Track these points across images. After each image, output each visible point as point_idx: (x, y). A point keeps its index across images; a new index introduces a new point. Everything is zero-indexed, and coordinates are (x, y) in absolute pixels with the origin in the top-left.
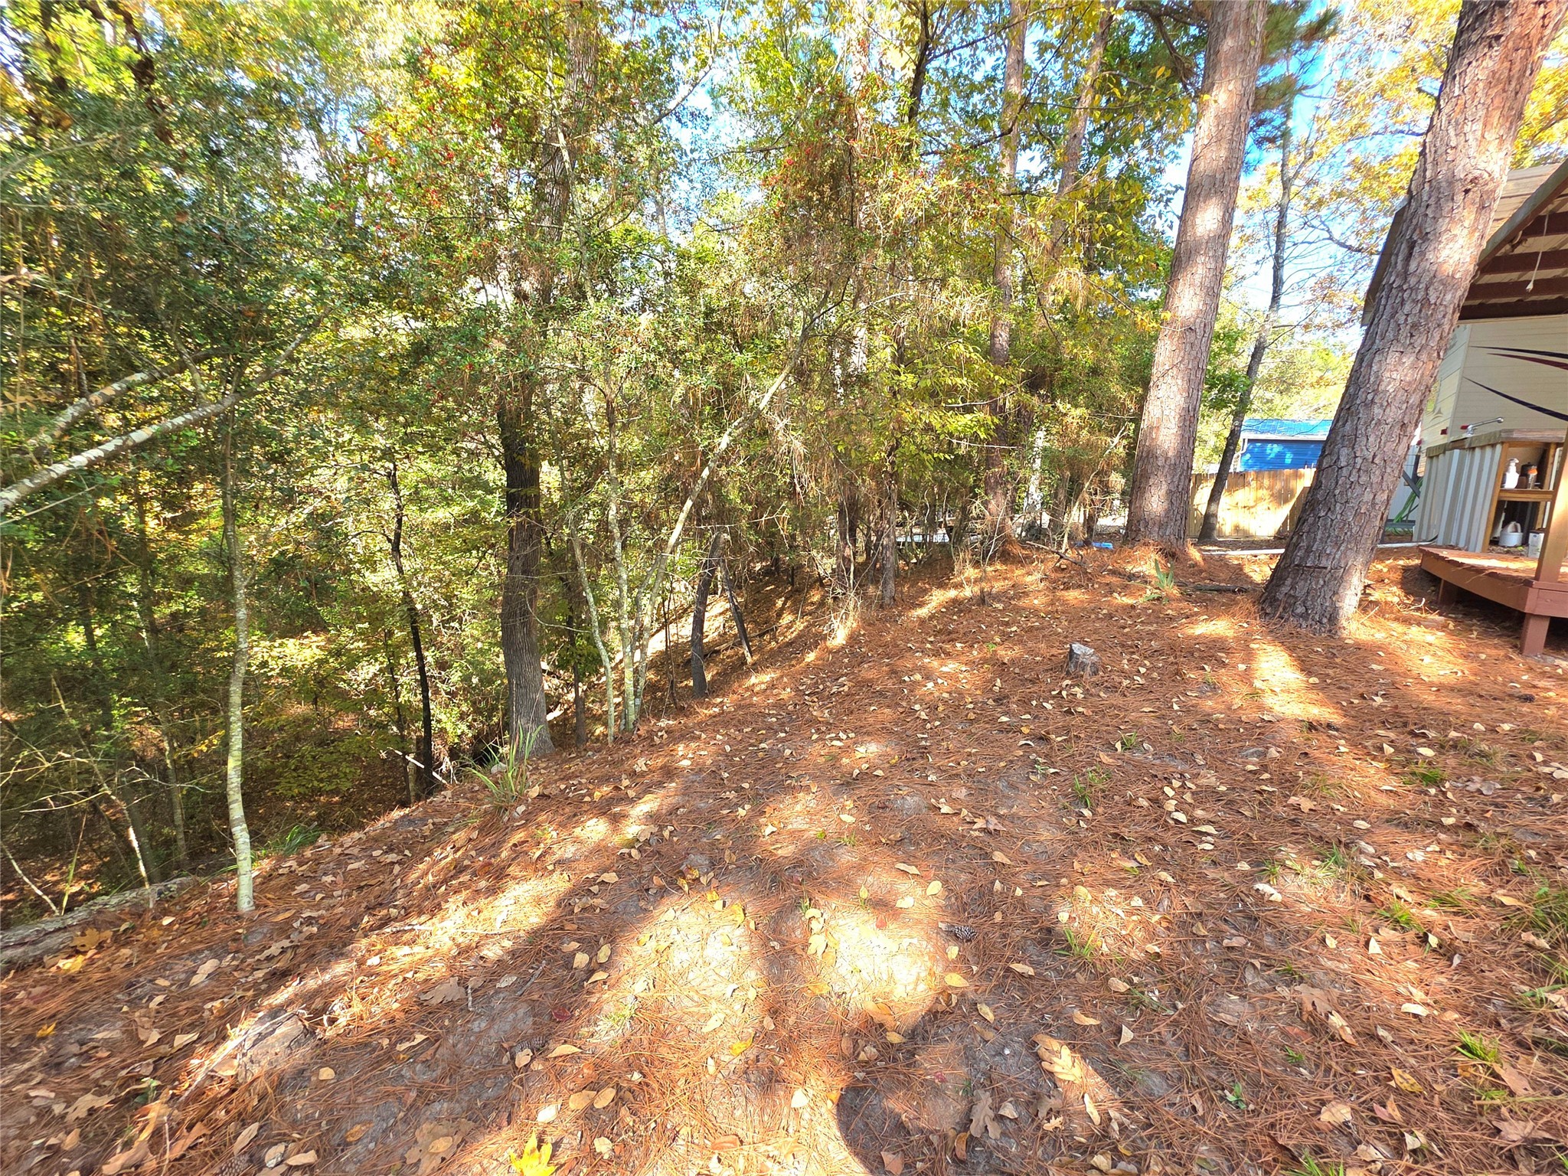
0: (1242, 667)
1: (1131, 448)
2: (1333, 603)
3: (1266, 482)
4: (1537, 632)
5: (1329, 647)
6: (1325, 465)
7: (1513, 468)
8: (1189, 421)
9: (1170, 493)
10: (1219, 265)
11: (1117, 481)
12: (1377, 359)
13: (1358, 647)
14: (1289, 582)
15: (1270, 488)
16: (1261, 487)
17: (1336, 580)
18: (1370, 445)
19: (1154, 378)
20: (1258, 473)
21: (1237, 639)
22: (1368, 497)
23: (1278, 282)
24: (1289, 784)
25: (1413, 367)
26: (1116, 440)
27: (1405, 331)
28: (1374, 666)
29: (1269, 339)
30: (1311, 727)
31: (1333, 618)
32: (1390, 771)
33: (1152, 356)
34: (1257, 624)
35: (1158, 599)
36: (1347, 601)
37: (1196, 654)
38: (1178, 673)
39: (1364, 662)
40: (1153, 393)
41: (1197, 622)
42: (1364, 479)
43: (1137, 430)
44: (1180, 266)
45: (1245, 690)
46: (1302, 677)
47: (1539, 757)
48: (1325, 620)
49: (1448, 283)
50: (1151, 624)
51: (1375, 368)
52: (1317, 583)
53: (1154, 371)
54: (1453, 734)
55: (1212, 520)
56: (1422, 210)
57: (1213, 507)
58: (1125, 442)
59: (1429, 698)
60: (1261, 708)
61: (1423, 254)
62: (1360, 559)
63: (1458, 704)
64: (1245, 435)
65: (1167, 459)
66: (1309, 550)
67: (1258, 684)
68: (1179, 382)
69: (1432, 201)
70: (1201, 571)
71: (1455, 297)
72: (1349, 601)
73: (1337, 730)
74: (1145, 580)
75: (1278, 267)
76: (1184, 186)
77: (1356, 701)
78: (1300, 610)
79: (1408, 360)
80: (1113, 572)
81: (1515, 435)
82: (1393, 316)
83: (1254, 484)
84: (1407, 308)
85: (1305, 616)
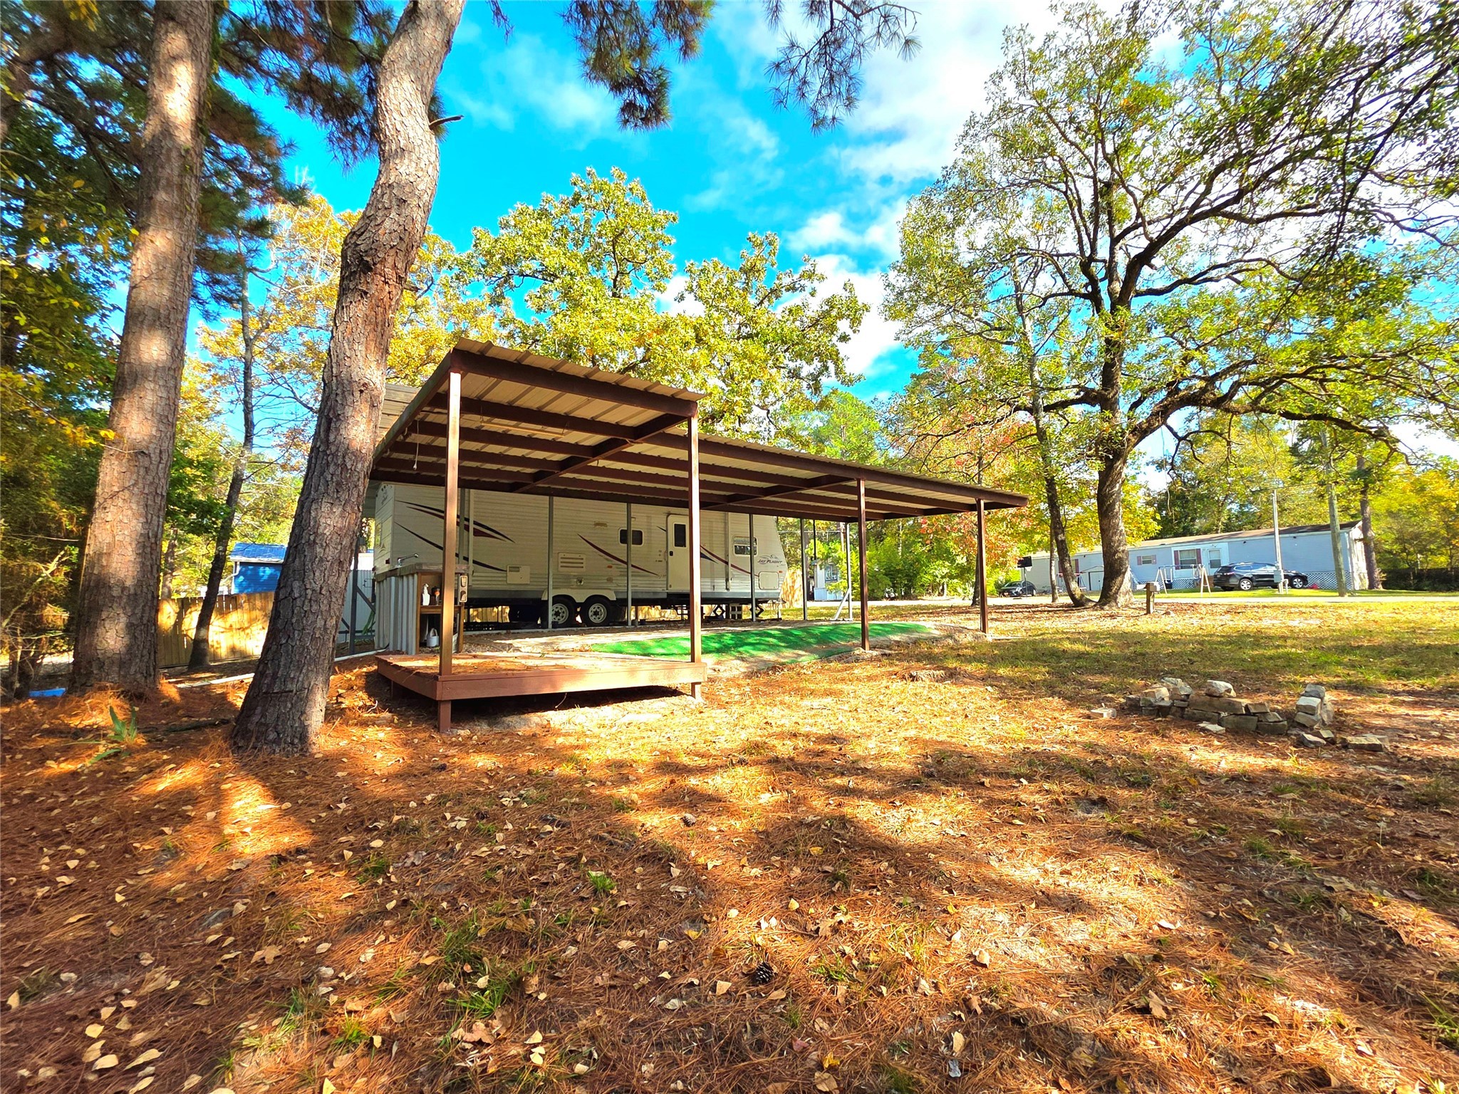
0: (211, 815)
1: (74, 575)
2: (302, 723)
3: (258, 603)
4: (445, 712)
5: (300, 766)
6: (281, 596)
7: (426, 591)
8: (149, 549)
9: (130, 627)
10: (172, 396)
11: (56, 615)
12: (314, 507)
13: (326, 759)
14: (259, 710)
15: (263, 609)
16: (253, 608)
17: (301, 701)
18: (316, 580)
19: (99, 500)
20: (249, 595)
21: (207, 784)
22: (320, 623)
23: (249, 424)
24: (252, 938)
25: (342, 516)
26: (52, 566)
27: (332, 488)
28: (339, 774)
29: (247, 473)
30: (281, 859)
31: (302, 736)
32: (349, 876)
33: (97, 473)
34: (229, 762)
35: (116, 755)
36: (314, 718)
37: (154, 818)
38: (128, 849)
39: (331, 773)
40: (99, 515)
41: (161, 775)
42: (315, 607)
43: (81, 554)
44: (124, 386)
45: (212, 841)
46: (272, 806)
47: (448, 816)
48: (296, 741)
49: (357, 455)
50: (95, 793)
51: (313, 514)
52: (285, 707)
53: (99, 490)
54: (396, 818)
55: (202, 645)
56: (333, 396)
57: (203, 632)
58: (65, 569)
59: (380, 790)
60: (230, 858)
61: (338, 429)
62: (320, 679)
63: (400, 789)
64: (233, 559)
65: (124, 589)
66: (274, 677)
67: (228, 830)
68: (134, 506)
69: (339, 391)
70: (177, 709)
71: (364, 466)
72: (316, 718)
73: (305, 852)
74: (97, 733)
75: (248, 411)
76: (124, 307)
77: (323, 815)
78: (272, 736)
79: (338, 510)
80: (50, 733)
81: (424, 568)
82: (322, 473)
83: (246, 606)
84: (332, 469)
85: (277, 741)
